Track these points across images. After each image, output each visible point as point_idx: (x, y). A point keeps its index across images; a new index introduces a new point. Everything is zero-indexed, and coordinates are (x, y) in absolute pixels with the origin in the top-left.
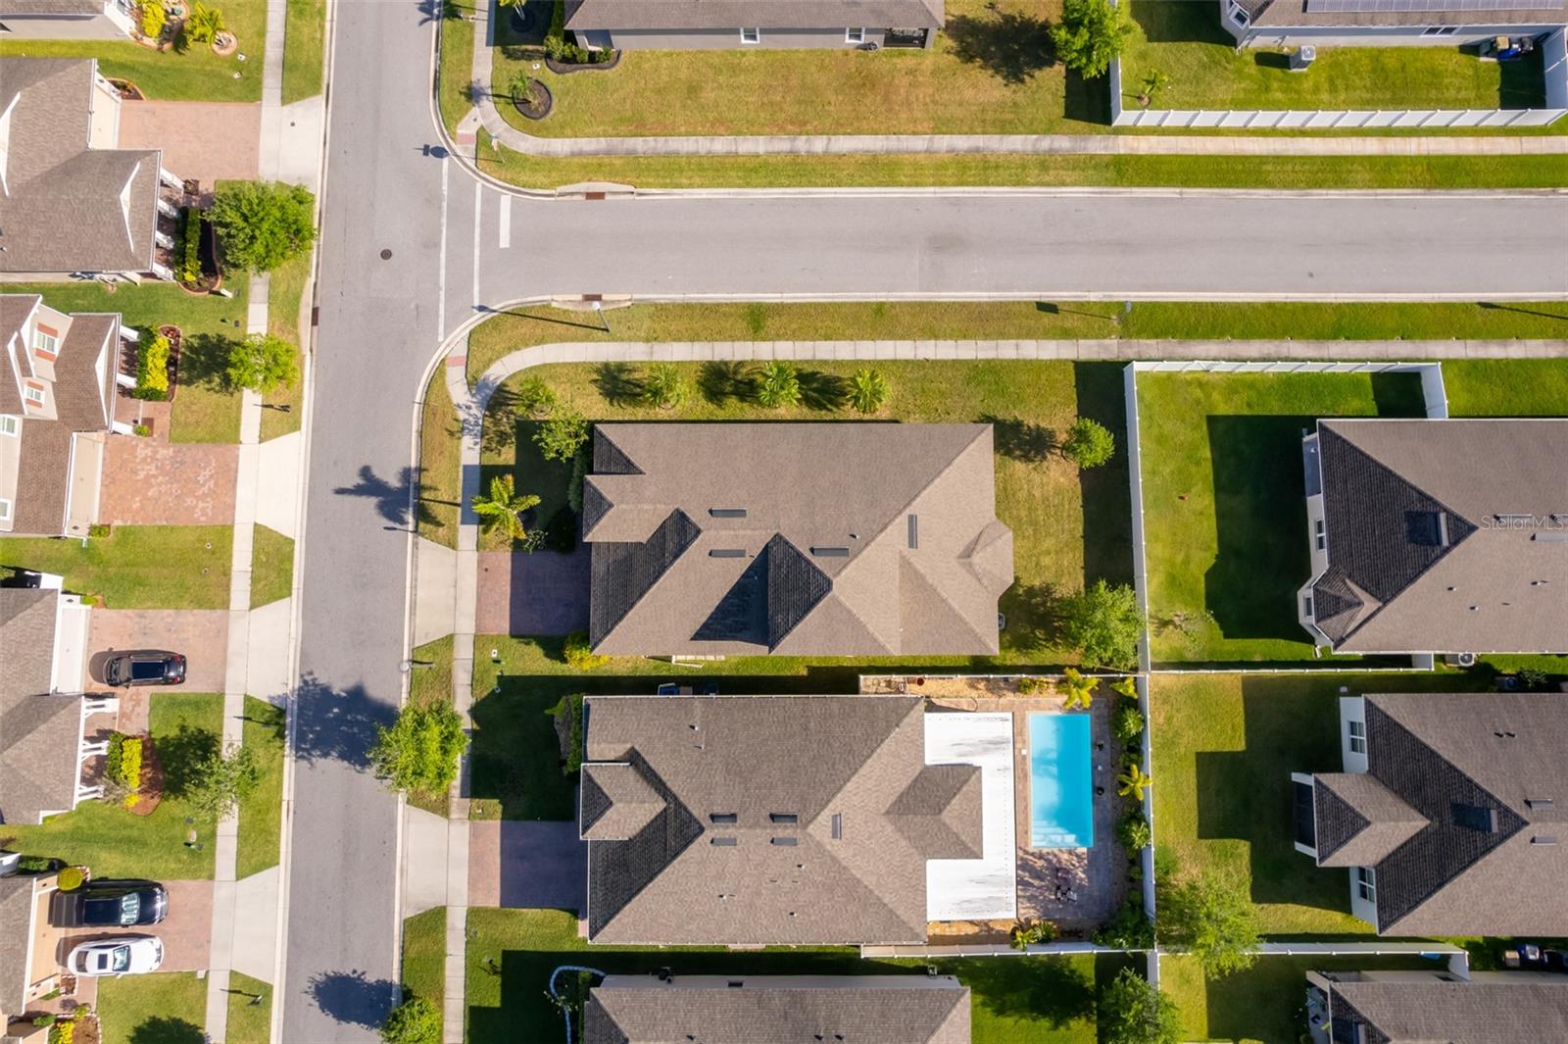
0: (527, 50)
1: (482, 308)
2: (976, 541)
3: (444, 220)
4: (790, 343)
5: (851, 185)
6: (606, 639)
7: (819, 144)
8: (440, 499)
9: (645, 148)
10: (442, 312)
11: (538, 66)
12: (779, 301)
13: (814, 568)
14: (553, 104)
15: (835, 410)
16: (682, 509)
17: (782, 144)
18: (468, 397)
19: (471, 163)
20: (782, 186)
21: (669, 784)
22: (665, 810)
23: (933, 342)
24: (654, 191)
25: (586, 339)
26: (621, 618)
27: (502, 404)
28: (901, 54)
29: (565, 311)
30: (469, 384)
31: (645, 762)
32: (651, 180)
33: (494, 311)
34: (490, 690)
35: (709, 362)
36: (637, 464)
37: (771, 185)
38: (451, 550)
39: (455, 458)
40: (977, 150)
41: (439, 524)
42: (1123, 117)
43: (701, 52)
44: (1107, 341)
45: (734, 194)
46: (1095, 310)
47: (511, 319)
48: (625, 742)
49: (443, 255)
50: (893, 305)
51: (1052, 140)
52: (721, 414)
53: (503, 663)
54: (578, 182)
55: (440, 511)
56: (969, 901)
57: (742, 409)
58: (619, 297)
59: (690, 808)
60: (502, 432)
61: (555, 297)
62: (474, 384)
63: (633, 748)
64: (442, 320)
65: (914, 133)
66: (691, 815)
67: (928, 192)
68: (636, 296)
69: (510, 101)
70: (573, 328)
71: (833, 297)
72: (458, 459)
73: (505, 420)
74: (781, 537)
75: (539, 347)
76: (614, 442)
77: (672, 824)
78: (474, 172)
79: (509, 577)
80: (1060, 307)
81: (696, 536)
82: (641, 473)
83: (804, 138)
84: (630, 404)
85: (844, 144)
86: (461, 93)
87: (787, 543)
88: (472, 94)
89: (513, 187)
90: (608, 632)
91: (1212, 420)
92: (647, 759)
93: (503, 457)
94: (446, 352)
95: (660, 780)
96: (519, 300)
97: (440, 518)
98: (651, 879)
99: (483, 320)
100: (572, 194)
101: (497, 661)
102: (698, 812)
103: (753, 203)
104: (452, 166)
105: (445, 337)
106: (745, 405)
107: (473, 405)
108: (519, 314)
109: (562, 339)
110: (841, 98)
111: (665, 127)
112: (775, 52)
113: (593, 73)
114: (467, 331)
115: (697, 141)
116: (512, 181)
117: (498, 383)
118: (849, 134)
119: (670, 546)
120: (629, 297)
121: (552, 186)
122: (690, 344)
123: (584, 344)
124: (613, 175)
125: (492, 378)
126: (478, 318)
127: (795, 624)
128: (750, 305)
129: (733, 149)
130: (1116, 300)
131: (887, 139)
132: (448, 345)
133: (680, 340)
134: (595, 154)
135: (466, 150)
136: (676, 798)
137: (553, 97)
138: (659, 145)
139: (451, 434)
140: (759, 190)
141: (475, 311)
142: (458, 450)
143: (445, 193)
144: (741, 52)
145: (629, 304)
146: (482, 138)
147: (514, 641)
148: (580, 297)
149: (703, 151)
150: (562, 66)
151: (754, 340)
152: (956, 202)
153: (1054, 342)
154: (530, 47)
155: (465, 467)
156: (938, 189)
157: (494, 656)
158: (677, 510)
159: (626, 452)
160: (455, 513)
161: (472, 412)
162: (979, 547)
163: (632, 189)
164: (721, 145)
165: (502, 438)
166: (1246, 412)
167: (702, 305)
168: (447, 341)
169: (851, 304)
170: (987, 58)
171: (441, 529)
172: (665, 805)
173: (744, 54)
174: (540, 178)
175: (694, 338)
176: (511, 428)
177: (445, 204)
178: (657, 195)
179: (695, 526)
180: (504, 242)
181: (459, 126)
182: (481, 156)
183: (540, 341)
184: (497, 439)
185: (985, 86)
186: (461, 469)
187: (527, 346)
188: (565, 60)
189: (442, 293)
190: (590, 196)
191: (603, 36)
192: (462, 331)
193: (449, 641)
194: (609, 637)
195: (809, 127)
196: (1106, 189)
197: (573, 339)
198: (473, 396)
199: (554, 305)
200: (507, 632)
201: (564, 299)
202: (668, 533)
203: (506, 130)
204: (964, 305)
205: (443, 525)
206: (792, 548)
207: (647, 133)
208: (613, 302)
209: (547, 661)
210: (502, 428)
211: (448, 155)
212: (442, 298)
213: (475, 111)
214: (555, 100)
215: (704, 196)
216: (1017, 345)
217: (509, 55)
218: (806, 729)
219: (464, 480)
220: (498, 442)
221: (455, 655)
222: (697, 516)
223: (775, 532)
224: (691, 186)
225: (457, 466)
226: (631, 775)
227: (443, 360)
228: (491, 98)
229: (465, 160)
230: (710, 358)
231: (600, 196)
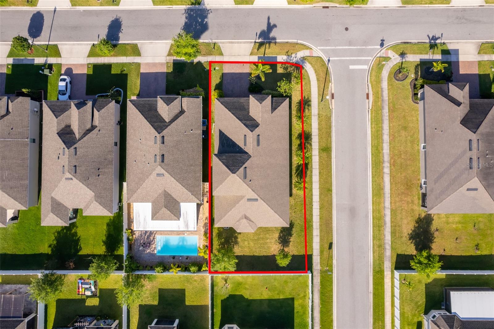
0: (418, 72)
1: (329, 60)
2: (250, 220)
3: (358, 47)
4: (318, 161)
5: (372, 181)
6: (219, 103)
7: (387, 170)
8: (266, 49)
9: (385, 113)
10: (328, 48)
11: (413, 76)
12: (332, 157)
13: (240, 168)
14: (399, 82)
15: (296, 175)
16: (260, 126)
17: (386, 158)
18: (299, 57)
19: (378, 55)
20: (372, 158)
21: (174, 123)
22: (166, 122)
23: (319, 208)
24: (370, 115)
25: (319, 94)
26: (226, 107)
27: (297, 68)
28: (419, 199)
29: (328, 87)
30: (304, 57)
31: (181, 115)
32: (373, 115)
33: (328, 64)
34: (206, 67)
35: (311, 135)
36: (275, 111)
37: (372, 154)
38: (250, 53)
39: (280, 54)
40: (385, 224)
41: (258, 50)
42: (397, 274)
43: (419, 131)
44: (319, 265)
45: (369, 142)
46: (330, 262)
47: (325, 70)
48: (187, 109)
49: (347, 47)
50: (331, 195)
51: (389, 249)
52: (294, 138)
53: (214, 71)
54: (372, 91)
55: (262, 50)
56: (139, 216)
57: (296, 145)
58: (333, 105)
59: (166, 130)
60: (288, 68)
61: (333, 84)
62: (304, 59)
63: (185, 112)
64: (325, 48)
65: (391, 203)
66: (164, 130)
67: (370, 207)
68: (333, 110)
69: (400, 67)
70: (323, 90)
71: (334, 175)
72: (279, 55)
73: (292, 69)
74: (250, 158)
75: (316, 79)
76: (282, 104)
77: (162, 124)
78: (375, 56)
79: (241, 72)
80: (331, 250)
81: (250, 131)
82: (272, 113)
83: (389, 165)
84: (297, 109)
85: (387, 179)
86: (403, 51)
87: (248, 159)
88: (402, 55)
89: (370, 69)
90: (222, 103)
91: (293, 299)
92: (182, 116)
93: (280, 69)
94: (314, 50)
95: (175, 120)
96: (332, 72)
97: (260, 50)
98: (145, 118)
99: (325, 61)
100: (368, 89)
101: (215, 69)
102: (165, 132)
103: (366, 148)
104: (378, 49)
105: (319, 49)
106: (297, 146)
107: (296, 59)
108: (327, 73)
109: (319, 87)
110: (403, 178)
111: (392, 119)
112: (419, 156)
113: (410, 94)
114: (321, 56)
115: (387, 130)
116: (372, 69)
117: (304, 67)
118: (390, 181)
119: (248, 122)
120: (333, 108)
121: (371, 82)
122: (318, 128)
123: (317, 94)
124: (375, 102)
125: (306, 64)
126: (326, 59)
127: (222, 162)
128: (331, 147)
129: (385, 142)
130: (333, 269)
131: (389, 193)
132: (316, 50)
133: (319, 125)
134: (382, 96)
135: (383, 53)
136: (169, 125)
137: (402, 82)
138: (386, 117)
139: (287, 52)
140: (370, 150)
141: (328, 58)
142: (282, 54)
143: (368, 47)
144: (419, 144)
145: (331, 108)
146: (387, 59)
147: (221, 74)
148: (333, 92)
149: (384, 132)
150: (413, 84)
151: (319, 149)
152: (367, 216)
153: (319, 248)
154: (419, 74)
155: (277, 57)
156: (371, 210)
157: (216, 68)
158: (259, 125)
159: (279, 108)
160: (261, 54)
161: (294, 59)
162: (248, 221)
163: (370, 108)
164: (386, 138)
165: (286, 69)
166: (295, 311)
167: (331, 132)
168: (318, 50)
169: (331, 181)
170: (418, 228)
171: (256, 50)
172: (167, 122)
173: (418, 145)
174: (373, 78)
175: (320, 130)
176: (289, 71)
177: (364, 47)
178: (368, 117)
179: (254, 130)
180: (351, 67)
181: (391, 51)
182: (381, 58)
183: (318, 80)
184: (286, 67)
185: (408, 227)
186: (276, 56)
187: (317, 75)
188: (415, 85)
189: (334, 48)
190: (368, 95)
191: (423, 98)
192: (321, 54)
193: (221, 54)
194: (220, 104)
195: (392, 167)
196: (372, 267)
197: (319, 90)
198: (300, 59)
199: (330, 84)
200: (224, 72)
201: (332, 87)
202: (252, 122)
203: (390, 66)
204: (331, 218)
205: (258, 51)
206: (246, 161)
207: (390, 113)
208: (332, 103)
209: (215, 85)
210: (289, 68)
211: (381, 48)
212: (332, 48)
213: (397, 56)
214: (401, 82)
215: (368, 132)
216: (318, 236)
217: (417, 67)
218: (191, 166)
219: (272, 57)
220: (284, 67)
221: (217, 56)
222: (257, 131)
223: (252, 156)
224: (372, 128)
225: (277, 54)
226: (177, 111)
227: (311, 49)
228: (401, 61)
229: (380, 53)
230: (313, 135)
231: (368, 98)
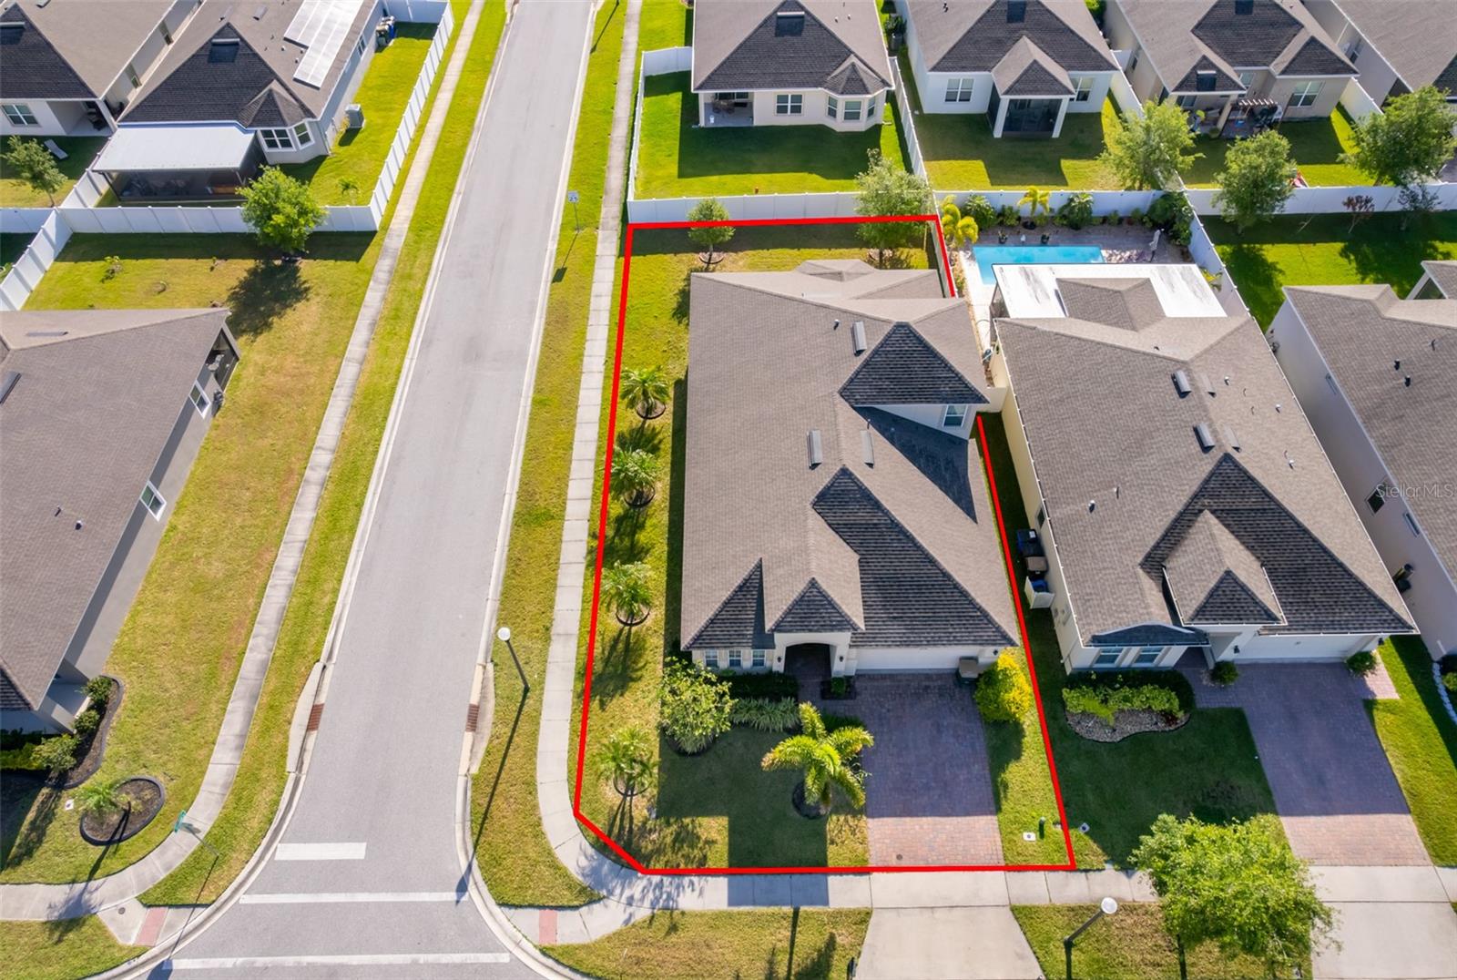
1: (462, 888)
3: (290, 960)
4: (571, 483)
5: (383, 428)
6: (997, 619)
7: (321, 458)
8: (786, 944)
9: (264, 649)
10: (457, 958)
11: (71, 802)
12: (515, 496)
13: (882, 345)
16: (812, 498)
17: (309, 496)
18: (612, 902)
19: (202, 914)
20: (363, 494)
21: (1180, 508)
22: (1213, 512)
24: (329, 638)
25: (536, 721)
26: (964, 594)
27: (629, 842)
28: (238, 379)
29: (488, 753)
30: (591, 902)
31: (1156, 547)
32: (313, 641)
33: (470, 867)
34: (1087, 838)
35: (588, 566)
37: (360, 506)
38: (873, 920)
39: (716, 920)
40: (373, 324)
41: (831, 943)
42: (376, 210)
44: (600, 237)
45: (360, 545)
46: (566, 245)
47: (489, 836)
48: (1136, 576)
49: (354, 960)
50: (538, 390)
51: (380, 271)
52: (661, 549)
53: (1043, 819)
54: (287, 738)
55: (809, 941)
56: (1195, 292)
57: (655, 526)
58: (477, 683)
59: (1204, 476)
60: (674, 841)
61: (463, 771)
62: (589, 896)
63: (1142, 565)
64: (471, 958)
65: (337, 373)
66: (1212, 474)
67: (409, 365)
68: (480, 659)
69: (112, 849)
70: (516, 739)
71: (519, 445)
72: (718, 916)
73: (654, 836)
74: (844, 389)
75: (540, 788)
76: (710, 614)
77: (1229, 502)
78: (218, 909)
79: (908, 819)
80: (560, 267)
81: (851, 474)
83: (308, 472)
84: (640, 656)
85: (329, 432)
86: (60, 941)
87: (851, 381)
88: (72, 919)
89: (265, 842)
90: (985, 615)
91: (681, 175)
92: (1152, 543)
93: (714, 836)
94: (529, 947)
95: (1177, 520)
96: (458, 827)
97: (821, 942)
98: (1306, 531)
99: (484, 889)
100: (303, 750)
101: (1041, 829)
102: (1206, 465)
103: (379, 524)
104: (189, 954)
105: (502, 949)
106: (648, 523)
107: (627, 893)
108: (482, 822)
109: (531, 753)
110: (271, 434)
111: (240, 624)
112: (185, 495)
113: (119, 717)
114: (497, 910)
115: (274, 586)
116: (254, 844)
117: (591, 851)
118: (318, 428)
119: (863, 516)
120: (479, 670)
121: (282, 778)
122: (558, 590)
123: (542, 723)
124: (291, 690)
125: (584, 862)
126: (479, 895)
127: (951, 369)
128: (516, 525)
129: (299, 545)
131: (335, 396)
132: (518, 944)
133: (552, 600)
134: (250, 715)
135: (171, 927)
136: (1196, 496)
137: (136, 775)
138: (265, 631)
139: (674, 928)
140: (363, 519)
141: (465, 898)
142: (702, 915)
143: (240, 960)
144: (168, 531)
145: (490, 667)
146: (161, 898)
147: (1005, 806)
148: (469, 736)
149: (291, 579)
150: (87, 762)
151: (562, 518)
152: (427, 343)
155: (730, 904)
156: (408, 356)
157: (1034, 837)
158: (814, 505)
159: (725, 595)
160: (809, 916)
161: (637, 893)
163: (318, 667)
164: (288, 560)
165: (685, 838)
167: (507, 577)
168: (510, 946)
169: (531, 427)
170: (272, 313)
171: (838, 939)
173: (173, 528)
174: (263, 797)
175: (552, 584)
176: (668, 824)
177: (261, 961)
178: (336, 636)
179: (837, 477)
180: (356, 851)
181: (121, 942)
182: (191, 897)
183: (530, 786)
184: (686, 849)
185: (299, 321)
186: (735, 909)
187: (535, 807)
189: (423, 958)
190: (313, 723)
192: (497, 920)
193: (1023, 915)
194: (992, 614)
195: (296, 467)
197: (534, 735)
198: (611, 893)
199: (475, 770)
200: (995, 818)
201: (468, 756)
202: (845, 519)
203: (162, 853)
205: (832, 937)
206: (857, 373)
207: (241, 646)
208: (483, 688)
210: (669, 840)
211: (169, 962)
212: (431, 958)
213: (105, 914)
215: (354, 579)
216: (597, 296)
217: (28, 852)
219: (754, 903)
220: (692, 846)
221: (1044, 902)
223: (838, 395)
224: (336, 591)
225: (730, 916)
226: (1177, 567)
227: (544, 952)
228: (93, 884)
229: (190, 927)
230: (583, 567)
231: (316, 711)
